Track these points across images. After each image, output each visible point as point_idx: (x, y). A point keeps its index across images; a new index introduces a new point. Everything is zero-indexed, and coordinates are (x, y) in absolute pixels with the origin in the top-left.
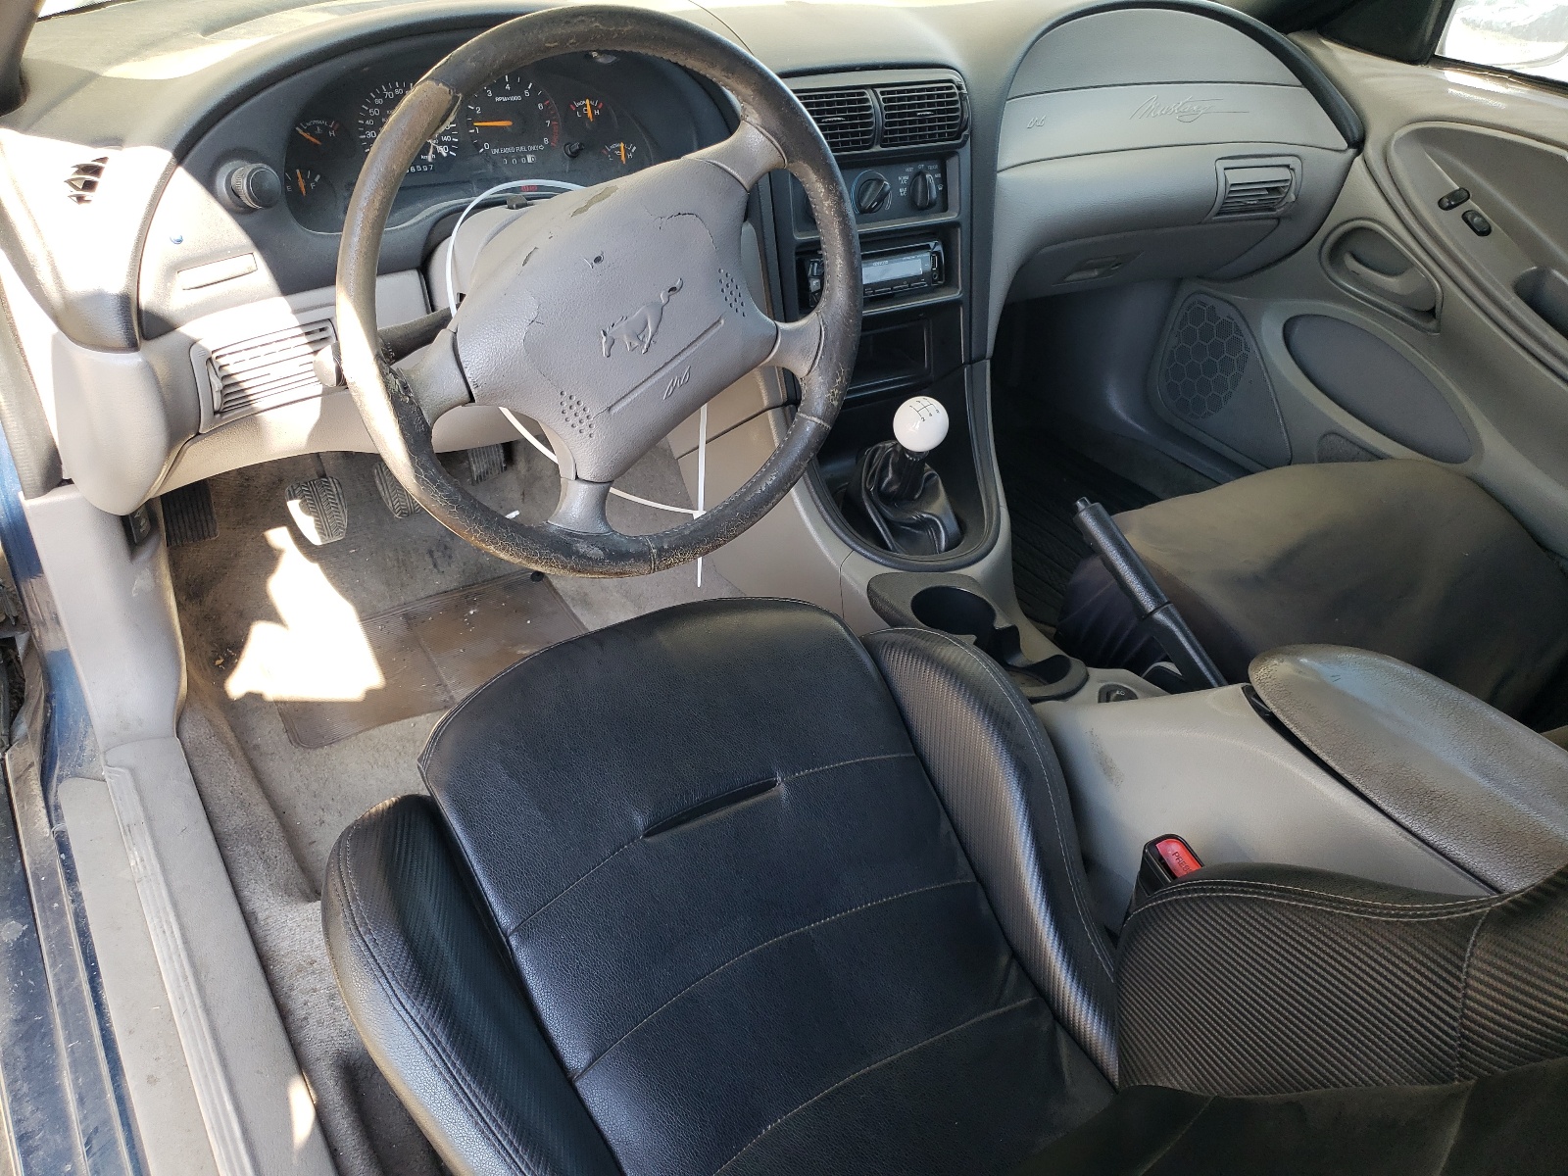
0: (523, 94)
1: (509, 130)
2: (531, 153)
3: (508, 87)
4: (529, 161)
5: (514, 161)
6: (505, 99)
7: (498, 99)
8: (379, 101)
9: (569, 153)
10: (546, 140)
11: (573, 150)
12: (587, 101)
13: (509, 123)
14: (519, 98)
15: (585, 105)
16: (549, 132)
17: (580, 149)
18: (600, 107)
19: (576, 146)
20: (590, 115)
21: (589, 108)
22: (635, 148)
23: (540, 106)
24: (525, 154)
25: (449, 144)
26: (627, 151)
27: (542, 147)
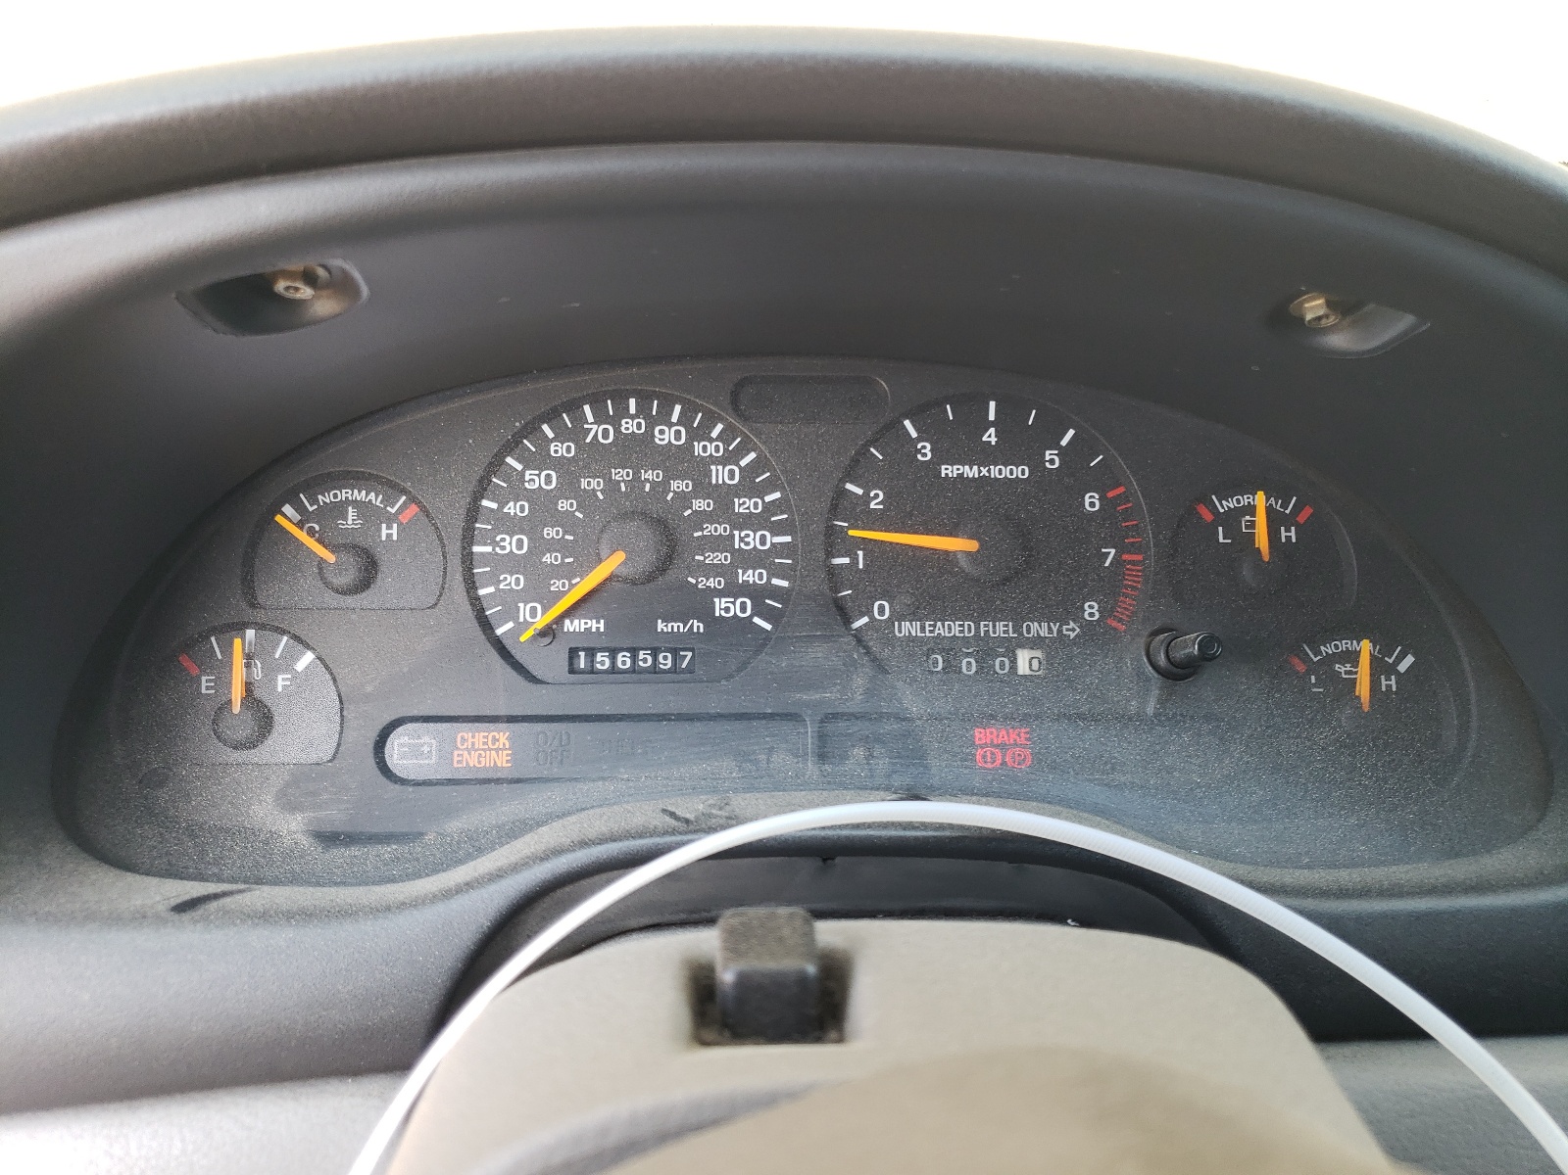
0: (1037, 464)
1: (963, 562)
2: (1036, 643)
3: (990, 436)
4: (1023, 668)
5: (969, 666)
6: (971, 472)
7: (948, 471)
8: (559, 450)
9: (1162, 660)
10: (1091, 610)
11: (1179, 654)
12: (1260, 497)
13: (972, 545)
14: (1021, 472)
15: (1251, 510)
16: (1109, 587)
17: (1205, 657)
18: (1302, 518)
19: (1190, 646)
20: (1262, 541)
21: (1261, 519)
22: (1409, 660)
23: (1091, 501)
24: (1010, 649)
25: (757, 594)
26: (1379, 667)
27: (1072, 630)
